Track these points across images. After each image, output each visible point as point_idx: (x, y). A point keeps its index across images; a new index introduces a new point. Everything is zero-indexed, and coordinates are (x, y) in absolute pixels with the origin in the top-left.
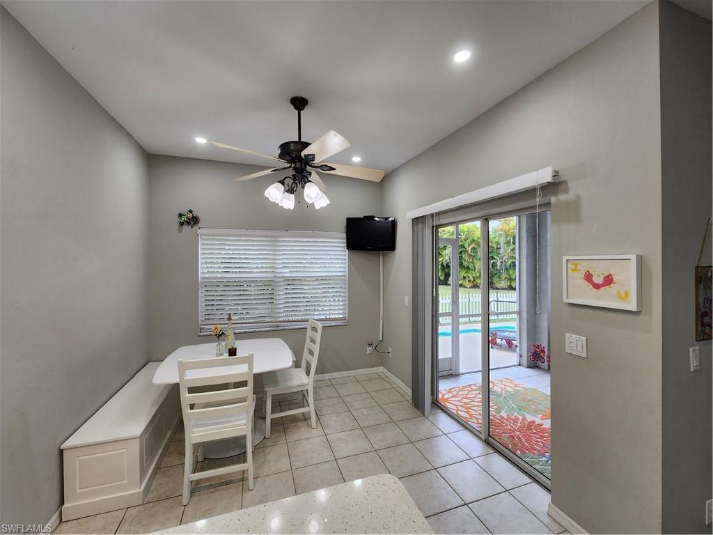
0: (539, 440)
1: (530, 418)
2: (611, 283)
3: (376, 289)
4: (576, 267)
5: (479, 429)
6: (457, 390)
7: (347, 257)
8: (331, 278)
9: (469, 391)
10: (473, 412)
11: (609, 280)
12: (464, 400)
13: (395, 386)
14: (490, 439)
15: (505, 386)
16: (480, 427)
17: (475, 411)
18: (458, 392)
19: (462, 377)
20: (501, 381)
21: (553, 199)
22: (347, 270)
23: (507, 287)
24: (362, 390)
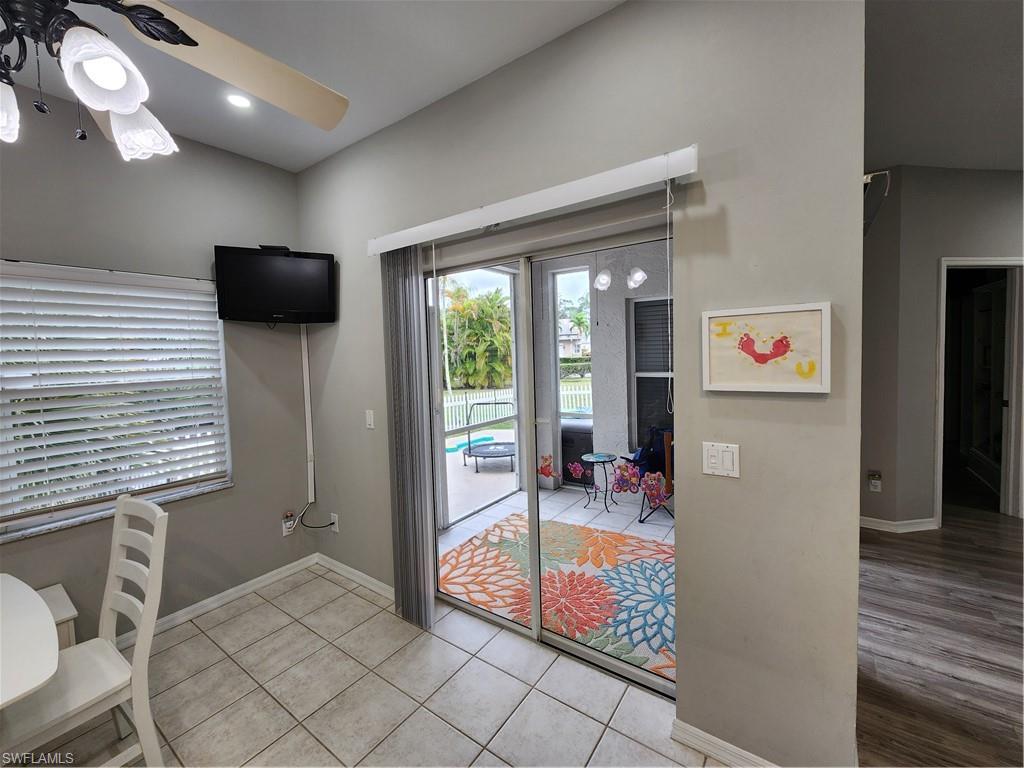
0: (591, 601)
1: (567, 569)
2: (786, 352)
3: (295, 403)
4: (724, 330)
5: (511, 616)
6: (454, 554)
7: (221, 337)
8: (181, 387)
9: (473, 551)
10: (492, 588)
11: (782, 347)
12: (472, 570)
13: (351, 587)
14: (545, 633)
15: (516, 526)
16: (512, 611)
17: (494, 583)
18: (457, 559)
19: (455, 529)
20: (507, 520)
21: (677, 215)
22: (222, 364)
23: (462, 385)
24: (286, 620)
